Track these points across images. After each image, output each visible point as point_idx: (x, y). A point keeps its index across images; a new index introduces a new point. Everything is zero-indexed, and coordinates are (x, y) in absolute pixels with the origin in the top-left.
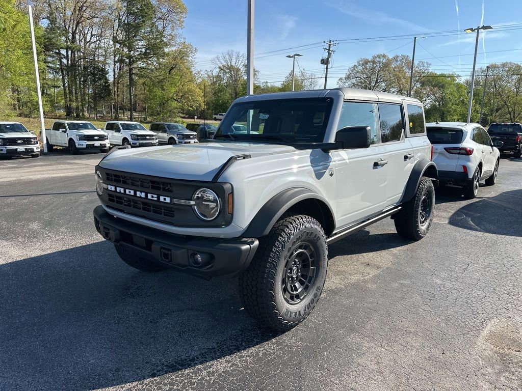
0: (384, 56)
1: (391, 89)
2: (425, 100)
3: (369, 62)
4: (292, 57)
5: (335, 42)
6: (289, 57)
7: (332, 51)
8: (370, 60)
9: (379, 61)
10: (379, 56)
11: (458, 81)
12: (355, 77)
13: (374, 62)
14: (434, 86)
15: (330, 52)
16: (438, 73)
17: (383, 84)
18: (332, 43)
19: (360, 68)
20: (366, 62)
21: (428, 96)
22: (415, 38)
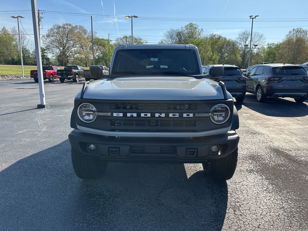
0: (70, 25)
1: (77, 45)
2: (96, 53)
3: (61, 27)
4: (16, 18)
5: (42, 12)
6: (14, 17)
7: (41, 17)
8: (61, 26)
9: (67, 28)
10: (67, 25)
11: (111, 43)
12: (53, 36)
13: (64, 28)
14: (100, 45)
15: (40, 18)
16: (101, 38)
17: (72, 42)
18: (40, 12)
19: (55, 30)
20: (59, 27)
21: (97, 50)
22: (92, 17)
